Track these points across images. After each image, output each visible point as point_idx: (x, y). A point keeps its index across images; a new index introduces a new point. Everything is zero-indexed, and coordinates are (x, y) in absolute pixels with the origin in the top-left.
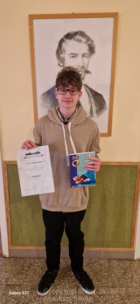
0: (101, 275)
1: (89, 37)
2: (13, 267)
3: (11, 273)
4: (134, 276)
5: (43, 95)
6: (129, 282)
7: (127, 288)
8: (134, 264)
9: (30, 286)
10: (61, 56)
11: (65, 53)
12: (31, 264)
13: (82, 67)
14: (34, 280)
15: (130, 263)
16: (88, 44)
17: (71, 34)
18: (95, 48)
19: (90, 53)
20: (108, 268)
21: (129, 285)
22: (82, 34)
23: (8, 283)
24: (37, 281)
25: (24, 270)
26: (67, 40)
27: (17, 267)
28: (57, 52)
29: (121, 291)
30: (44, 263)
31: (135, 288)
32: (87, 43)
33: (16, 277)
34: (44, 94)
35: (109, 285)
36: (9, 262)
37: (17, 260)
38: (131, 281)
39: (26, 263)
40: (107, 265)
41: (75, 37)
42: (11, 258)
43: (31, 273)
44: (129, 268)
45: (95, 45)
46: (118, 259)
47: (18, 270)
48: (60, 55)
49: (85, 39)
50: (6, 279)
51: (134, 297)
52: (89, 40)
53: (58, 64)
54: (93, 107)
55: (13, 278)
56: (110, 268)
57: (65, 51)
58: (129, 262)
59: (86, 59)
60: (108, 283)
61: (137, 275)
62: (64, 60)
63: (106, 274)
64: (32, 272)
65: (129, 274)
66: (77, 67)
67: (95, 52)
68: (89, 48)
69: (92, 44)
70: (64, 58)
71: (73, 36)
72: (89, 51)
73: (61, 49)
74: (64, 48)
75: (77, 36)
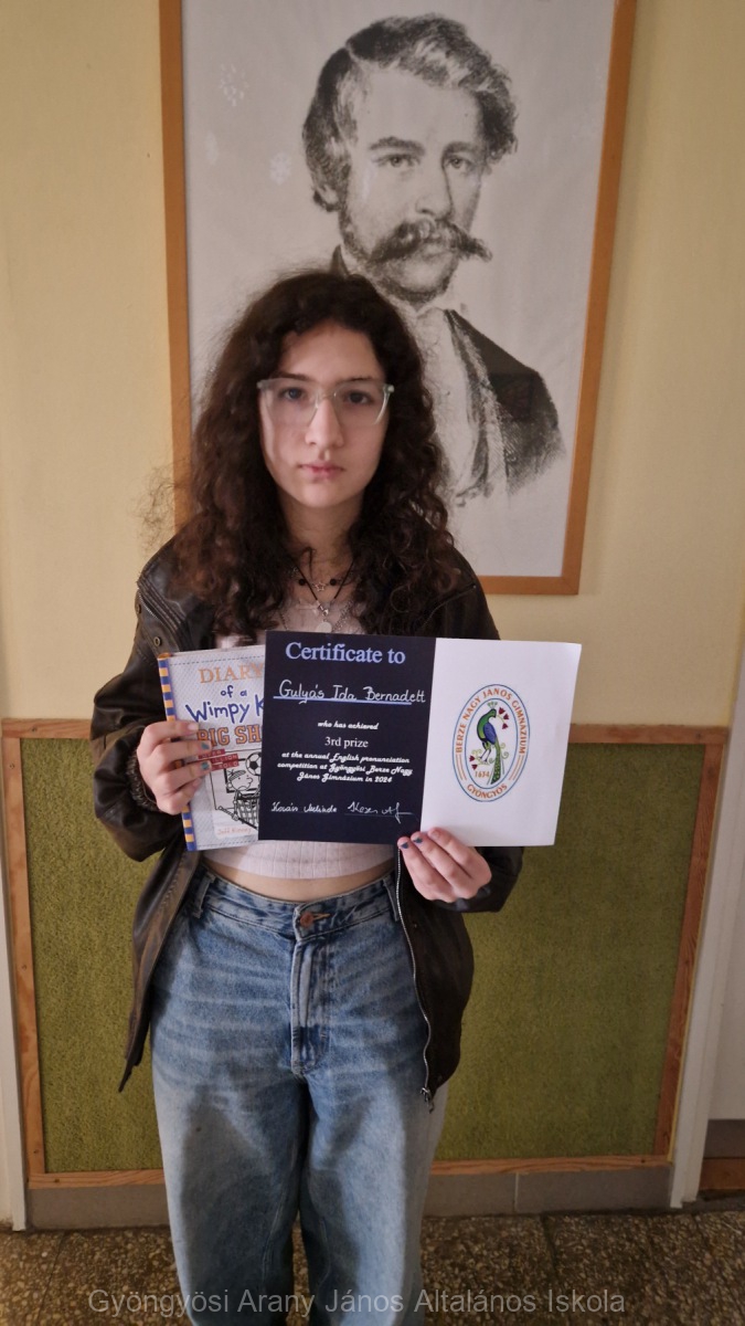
1: (483, 52)
2: (49, 1288)
10: (328, 153)
11: (350, 137)
13: (440, 216)
17: (388, 30)
18: (513, 120)
19: (487, 144)
22: (450, 36)
26: (364, 65)
27: (71, 1285)
28: (310, 125)
32: (471, 88)
36: (29, 1259)
37: (71, 1243)
39: (123, 1262)
40: (540, 1245)
41: (410, 50)
42: (39, 1237)
44: (648, 1258)
45: (512, 105)
46: (590, 1213)
48: (327, 146)
49: (462, 67)
52: (483, 75)
53: (312, 193)
54: (489, 438)
56: (556, 1263)
57: (352, 125)
58: (646, 1224)
59: (466, 175)
62: (347, 171)
66: (412, 216)
67: (515, 143)
68: (481, 117)
69: (496, 95)
70: (344, 164)
71: (399, 44)
72: (479, 133)
73: (331, 109)
74: (346, 106)
75: (420, 44)
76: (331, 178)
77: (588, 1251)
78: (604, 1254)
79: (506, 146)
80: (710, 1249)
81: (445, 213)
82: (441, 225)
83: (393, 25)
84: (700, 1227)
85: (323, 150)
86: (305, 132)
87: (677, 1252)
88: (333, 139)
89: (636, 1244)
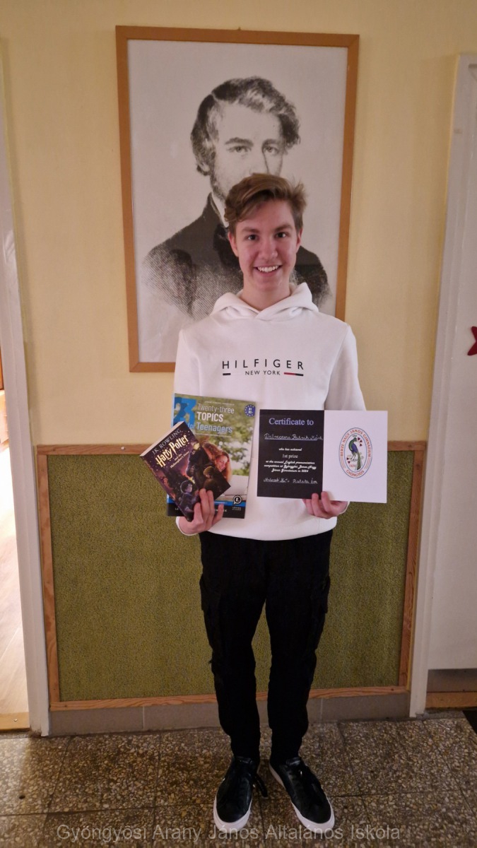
0: (323, 766)
1: (281, 95)
3: (61, 779)
4: (415, 761)
5: (154, 254)
6: (404, 778)
7: (400, 794)
8: (410, 729)
9: (121, 813)
10: (204, 146)
11: (215, 138)
12: (119, 752)
14: (131, 793)
15: (398, 728)
16: (281, 117)
17: (233, 85)
18: (298, 128)
19: (285, 140)
20: (342, 746)
21: (403, 787)
22: (264, 87)
23: (53, 808)
24: (140, 796)
25: (97, 768)
26: (221, 103)
27: (76, 761)
28: (195, 133)
29: (385, 805)
30: (155, 746)
31: (421, 792)
32: (276, 113)
33: (77, 791)
34: (155, 249)
35: (349, 790)
36: (51, 750)
37: (74, 741)
38: (407, 774)
39: (104, 749)
40: (336, 736)
41: (244, 95)
42: (56, 739)
43: (120, 776)
44: (397, 742)
45: (297, 120)
46: (364, 720)
47: (81, 771)
48: (203, 143)
49: (271, 102)
50: (46, 798)
51: (420, 818)
52: (281, 106)
53: (196, 167)
55: (68, 793)
56: (345, 743)
57: (215, 132)
58: (396, 725)
59: (275, 155)
60: (346, 786)
61: (423, 758)
62: (214, 155)
63: (336, 763)
64: (124, 771)
65: (400, 757)
67: (299, 139)
68: (282, 126)
69: (289, 116)
70: (212, 152)
71: (239, 92)
72: (281, 135)
73: (205, 125)
74: (213, 123)
75: (249, 92)
76: (206, 160)
77: (363, 739)
78: (372, 740)
79: (295, 141)
83: (235, 83)
84: (427, 726)
85: (201, 145)
86: (192, 137)
87: (413, 739)
88: (206, 140)
89: (390, 735)
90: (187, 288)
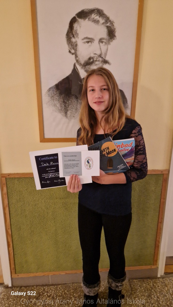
1: (108, 16)
2: (17, 300)
5: (50, 90)
8: (158, 282)
13: (99, 55)
15: (153, 282)
16: (108, 27)
17: (85, 11)
18: (115, 32)
19: (109, 38)
22: (100, 12)
28: (68, 35)
32: (105, 25)
34: (50, 88)
41: (91, 16)
44: (153, 289)
45: (115, 28)
46: (139, 279)
49: (103, 19)
52: (108, 22)
53: (68, 51)
56: (132, 291)
62: (76, 45)
66: (92, 55)
67: (116, 37)
68: (108, 31)
69: (111, 26)
70: (76, 44)
71: (88, 15)
72: (107, 35)
73: (72, 31)
74: (76, 30)
75: (93, 15)
76: (73, 47)
77: (139, 288)
78: (143, 288)
79: (114, 38)
80: (167, 286)
81: (100, 54)
82: (99, 57)
83: (86, 11)
84: (165, 281)
85: (71, 40)
86: (66, 37)
87: (159, 287)
88: (73, 38)
89: (150, 286)
90: (65, 106)
